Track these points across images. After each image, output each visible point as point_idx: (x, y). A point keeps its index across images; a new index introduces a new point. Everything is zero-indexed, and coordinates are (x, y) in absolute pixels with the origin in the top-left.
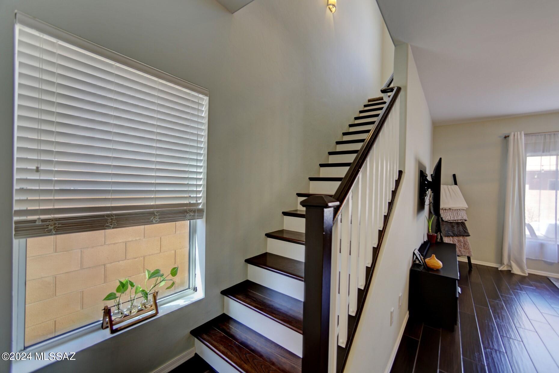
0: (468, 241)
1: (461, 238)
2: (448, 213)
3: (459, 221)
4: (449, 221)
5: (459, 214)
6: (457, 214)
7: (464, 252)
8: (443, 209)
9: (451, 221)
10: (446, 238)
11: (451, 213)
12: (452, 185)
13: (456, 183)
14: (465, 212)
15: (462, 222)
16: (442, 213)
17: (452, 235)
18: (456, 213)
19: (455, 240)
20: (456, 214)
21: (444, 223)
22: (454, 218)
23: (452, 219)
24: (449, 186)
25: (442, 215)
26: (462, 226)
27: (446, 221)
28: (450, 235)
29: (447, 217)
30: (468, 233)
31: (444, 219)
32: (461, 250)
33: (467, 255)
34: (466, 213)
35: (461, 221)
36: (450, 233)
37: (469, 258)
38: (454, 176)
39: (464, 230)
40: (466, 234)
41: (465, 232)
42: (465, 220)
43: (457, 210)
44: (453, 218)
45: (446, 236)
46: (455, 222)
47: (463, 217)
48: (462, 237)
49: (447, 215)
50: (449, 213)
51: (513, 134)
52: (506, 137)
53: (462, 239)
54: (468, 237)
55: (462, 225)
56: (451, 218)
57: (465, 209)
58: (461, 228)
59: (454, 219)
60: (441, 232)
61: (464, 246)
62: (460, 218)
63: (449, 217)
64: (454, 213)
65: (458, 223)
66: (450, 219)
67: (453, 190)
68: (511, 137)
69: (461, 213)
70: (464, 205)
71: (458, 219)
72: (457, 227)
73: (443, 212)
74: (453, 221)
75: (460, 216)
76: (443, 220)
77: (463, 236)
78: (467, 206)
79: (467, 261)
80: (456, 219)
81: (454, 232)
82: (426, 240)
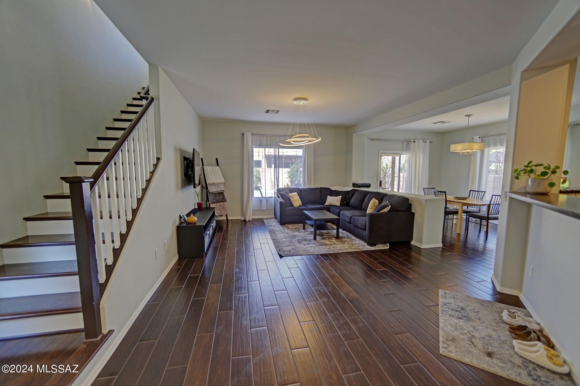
0: (226, 205)
1: (221, 203)
3: (220, 192)
5: (219, 187)
8: (210, 184)
9: (215, 192)
10: (212, 204)
12: (216, 166)
13: (218, 165)
14: (223, 185)
17: (216, 202)
19: (218, 205)
21: (211, 194)
23: (215, 191)
24: (213, 167)
25: (209, 189)
26: (222, 195)
27: (212, 193)
28: (214, 202)
29: (212, 190)
30: (225, 199)
32: (222, 211)
33: (225, 214)
34: (224, 186)
36: (214, 200)
37: (227, 216)
38: (217, 159)
40: (224, 200)
41: (224, 199)
42: (223, 191)
43: (218, 184)
46: (217, 192)
47: (221, 189)
48: (222, 202)
50: (213, 187)
51: (245, 133)
52: (243, 135)
53: (222, 204)
54: (225, 202)
55: (221, 194)
57: (223, 183)
58: (221, 196)
60: (209, 201)
62: (220, 189)
64: (216, 186)
65: (219, 193)
66: (214, 191)
67: (215, 170)
68: (245, 135)
69: (221, 186)
70: (223, 180)
72: (219, 196)
73: (209, 186)
76: (209, 192)
77: (223, 202)
78: (224, 181)
79: (226, 219)
80: (217, 190)
81: (217, 200)
82: (197, 207)
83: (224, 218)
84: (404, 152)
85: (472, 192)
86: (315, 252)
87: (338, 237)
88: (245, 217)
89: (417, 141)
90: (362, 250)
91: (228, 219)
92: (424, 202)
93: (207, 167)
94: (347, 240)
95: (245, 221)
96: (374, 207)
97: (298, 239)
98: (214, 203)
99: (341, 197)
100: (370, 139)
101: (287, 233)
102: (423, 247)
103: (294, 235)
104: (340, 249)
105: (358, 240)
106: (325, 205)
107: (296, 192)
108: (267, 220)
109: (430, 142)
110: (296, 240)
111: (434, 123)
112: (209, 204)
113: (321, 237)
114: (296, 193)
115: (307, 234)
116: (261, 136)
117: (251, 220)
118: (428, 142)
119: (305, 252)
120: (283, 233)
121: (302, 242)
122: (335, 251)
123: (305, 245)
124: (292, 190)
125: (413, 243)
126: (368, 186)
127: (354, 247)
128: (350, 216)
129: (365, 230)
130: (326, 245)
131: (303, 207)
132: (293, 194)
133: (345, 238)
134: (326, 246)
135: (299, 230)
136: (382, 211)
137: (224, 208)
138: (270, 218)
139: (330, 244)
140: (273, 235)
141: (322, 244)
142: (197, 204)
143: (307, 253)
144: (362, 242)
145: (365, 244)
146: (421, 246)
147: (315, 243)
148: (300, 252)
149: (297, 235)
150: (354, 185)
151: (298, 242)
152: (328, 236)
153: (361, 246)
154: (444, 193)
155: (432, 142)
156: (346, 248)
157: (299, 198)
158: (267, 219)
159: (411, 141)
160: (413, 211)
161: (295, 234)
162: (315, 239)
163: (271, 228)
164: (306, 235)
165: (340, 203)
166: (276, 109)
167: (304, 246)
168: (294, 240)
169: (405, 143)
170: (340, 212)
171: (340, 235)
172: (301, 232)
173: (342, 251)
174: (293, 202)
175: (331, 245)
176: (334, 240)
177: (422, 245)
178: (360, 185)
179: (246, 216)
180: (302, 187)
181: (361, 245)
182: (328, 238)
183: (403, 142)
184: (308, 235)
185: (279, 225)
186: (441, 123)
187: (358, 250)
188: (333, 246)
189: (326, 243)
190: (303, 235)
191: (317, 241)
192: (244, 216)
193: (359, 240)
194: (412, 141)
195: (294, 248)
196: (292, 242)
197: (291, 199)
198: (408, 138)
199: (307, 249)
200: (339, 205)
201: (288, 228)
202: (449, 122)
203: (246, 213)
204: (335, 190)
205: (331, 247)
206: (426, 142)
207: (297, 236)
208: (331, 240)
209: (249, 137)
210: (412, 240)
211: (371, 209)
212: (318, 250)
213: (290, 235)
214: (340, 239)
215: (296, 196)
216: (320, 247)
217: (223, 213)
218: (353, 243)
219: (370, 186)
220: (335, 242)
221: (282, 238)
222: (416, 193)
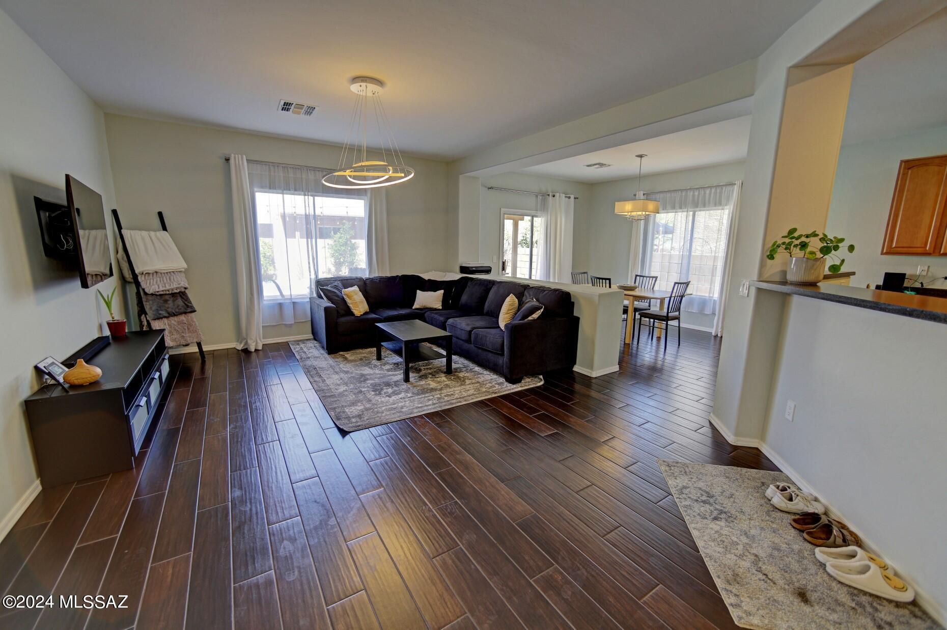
0: (195, 320)
1: (182, 318)
2: (153, 279)
3: (176, 291)
4: (157, 293)
5: (174, 279)
6: (170, 279)
7: (190, 337)
8: (144, 273)
9: (162, 293)
10: (156, 322)
11: (158, 279)
12: (159, 230)
13: (164, 228)
14: (183, 275)
15: (180, 292)
16: (143, 281)
17: (167, 315)
18: (168, 278)
19: (173, 322)
20: (169, 281)
21: (150, 298)
22: (165, 287)
23: (161, 289)
24: (152, 233)
25: (143, 285)
26: (182, 298)
27: (152, 294)
28: (161, 316)
29: (153, 287)
30: (192, 307)
31: (147, 290)
32: (185, 335)
33: (195, 340)
34: (186, 278)
35: (178, 291)
36: (161, 312)
37: (199, 344)
38: (160, 214)
39: (185, 304)
40: (189, 310)
41: (188, 306)
42: (185, 288)
43: (169, 274)
44: (163, 287)
45: (155, 319)
46: (168, 293)
47: (179, 284)
48: (183, 315)
49: (151, 284)
50: (155, 280)
51: (233, 155)
52: (227, 160)
53: (184, 319)
54: (193, 314)
55: (181, 296)
56: (159, 288)
57: (183, 270)
58: (180, 302)
59: (164, 289)
60: (146, 314)
61: (189, 329)
62: (175, 285)
63: (157, 286)
64: (165, 278)
65: (173, 295)
66: (157, 290)
67: (158, 239)
68: (232, 161)
69: (176, 277)
70: (183, 265)
71: (173, 287)
72: (174, 301)
73: (143, 278)
74: (165, 292)
75: (174, 283)
76: (146, 294)
77: (185, 313)
78: (185, 266)
79: (197, 350)
80: (168, 287)
81: (170, 310)
82: (107, 332)
83: (194, 349)
84: (539, 213)
85: (638, 278)
86: (415, 411)
87: (449, 371)
88: (246, 343)
89: (557, 195)
90: (502, 394)
91: (204, 350)
92: (597, 298)
93: (133, 232)
94: (467, 375)
95: (246, 351)
96: (511, 310)
97: (371, 385)
98: (162, 318)
99: (442, 291)
100: (486, 187)
101: (347, 372)
102: (595, 374)
103: (362, 375)
104: (460, 398)
105: (485, 372)
106: (413, 308)
107: (356, 286)
108: (298, 344)
109: (575, 198)
110: (368, 387)
111: (588, 166)
112: (148, 322)
113: (417, 375)
114: (356, 288)
115: (388, 370)
116: (272, 168)
117: (260, 348)
118: (572, 197)
119: (394, 414)
120: (337, 373)
121: (382, 389)
122: (452, 404)
123: (390, 396)
124: (347, 282)
125: (577, 368)
126: (488, 271)
127: (484, 390)
128: (469, 328)
129: (503, 355)
130: (432, 390)
131: (374, 316)
132: (350, 289)
133: (461, 371)
134: (433, 393)
135: (370, 363)
136: (530, 318)
137: (190, 327)
138: (303, 341)
139: (439, 387)
140: (317, 379)
141: (424, 391)
142: (109, 324)
143: (398, 414)
144: (495, 377)
145: (502, 380)
146: (591, 373)
147: (409, 388)
148: (383, 414)
149: (367, 375)
150: (463, 269)
151: (373, 391)
152: (430, 371)
153: (497, 386)
154: (608, 281)
155: (577, 198)
156: (471, 392)
157: (362, 296)
158: (297, 342)
159: (549, 195)
160: (576, 314)
161: (364, 372)
162: (407, 379)
163: (308, 363)
164: (386, 372)
165: (441, 304)
166: (307, 103)
167: (387, 398)
168: (364, 387)
169: (540, 197)
170: (446, 322)
171: (454, 366)
172: (375, 366)
173: (465, 401)
174: (351, 306)
175: (441, 389)
176: (444, 378)
177: (593, 372)
178: (474, 269)
179: (249, 341)
180: (366, 275)
181: (496, 384)
182: (430, 374)
183: (537, 196)
184: (390, 373)
185: (326, 355)
186: (597, 166)
187: (494, 396)
188: (444, 391)
189: (431, 387)
190: (380, 374)
191: (412, 384)
192: (245, 341)
193: (488, 373)
194: (551, 194)
195: (368, 406)
196: (361, 392)
197: (348, 301)
198: (544, 190)
199: (396, 405)
200: (441, 308)
201: (346, 359)
202: (609, 165)
203: (247, 334)
204: (429, 280)
205: (443, 395)
206: (569, 198)
207: (368, 377)
208: (438, 379)
209: (242, 167)
210: (575, 363)
211: (507, 314)
212: (420, 406)
213: (353, 375)
214: (454, 375)
215: (356, 294)
216: (420, 397)
217: (188, 339)
218: (480, 380)
219: (490, 271)
220: (448, 382)
221: (339, 385)
222: (557, 281)
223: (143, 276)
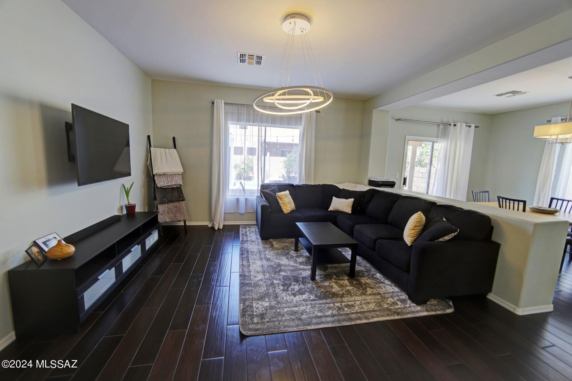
0: (183, 206)
1: (176, 204)
3: (174, 187)
4: (164, 188)
5: (174, 180)
6: (172, 179)
7: (179, 217)
9: (166, 187)
10: (161, 205)
11: (165, 179)
12: (171, 148)
13: (175, 147)
14: (180, 176)
15: (177, 187)
17: (167, 201)
18: (171, 178)
19: (170, 206)
20: (171, 180)
21: (159, 190)
23: (166, 185)
24: (166, 150)
25: (157, 182)
26: (178, 191)
27: (161, 188)
28: (164, 202)
29: (161, 183)
30: (183, 197)
31: (158, 185)
32: (177, 215)
33: (183, 219)
34: (182, 178)
35: (176, 186)
36: (164, 199)
37: (185, 222)
39: (179, 195)
40: (181, 199)
41: (181, 197)
42: (180, 185)
43: (172, 175)
44: (167, 183)
46: (170, 187)
47: (177, 183)
48: (177, 202)
49: (161, 181)
50: (163, 179)
51: (216, 100)
52: (213, 103)
53: (179, 204)
54: (183, 202)
56: (164, 184)
57: (181, 173)
58: (176, 194)
59: (167, 185)
61: (179, 211)
62: (174, 183)
63: (163, 183)
64: (169, 178)
65: (173, 189)
67: (170, 154)
68: (215, 104)
69: (176, 178)
70: (181, 170)
71: (172, 184)
72: (173, 193)
73: (157, 178)
74: (168, 187)
75: (174, 181)
76: (157, 187)
77: (179, 201)
79: (183, 224)
80: (170, 184)
81: (169, 198)
91: (187, 225)
93: (156, 149)
112: (157, 205)
114: (287, 192)
117: (221, 228)
124: (282, 187)
126: (392, 185)
142: (126, 207)
150: (371, 183)
178: (381, 183)
179: (215, 222)
192: (213, 222)
209: (220, 107)
219: (394, 185)
223: (157, 176)
